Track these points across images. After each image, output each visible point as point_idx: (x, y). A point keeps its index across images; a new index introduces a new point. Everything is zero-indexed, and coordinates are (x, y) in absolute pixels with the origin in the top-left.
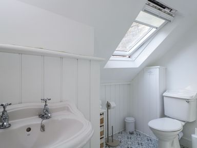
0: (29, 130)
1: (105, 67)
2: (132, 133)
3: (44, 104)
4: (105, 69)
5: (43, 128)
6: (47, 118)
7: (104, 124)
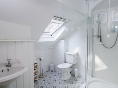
0: (3, 71)
1: (38, 41)
2: (52, 71)
3: (8, 61)
4: (39, 42)
5: (8, 70)
6: (10, 66)
7: (38, 68)
